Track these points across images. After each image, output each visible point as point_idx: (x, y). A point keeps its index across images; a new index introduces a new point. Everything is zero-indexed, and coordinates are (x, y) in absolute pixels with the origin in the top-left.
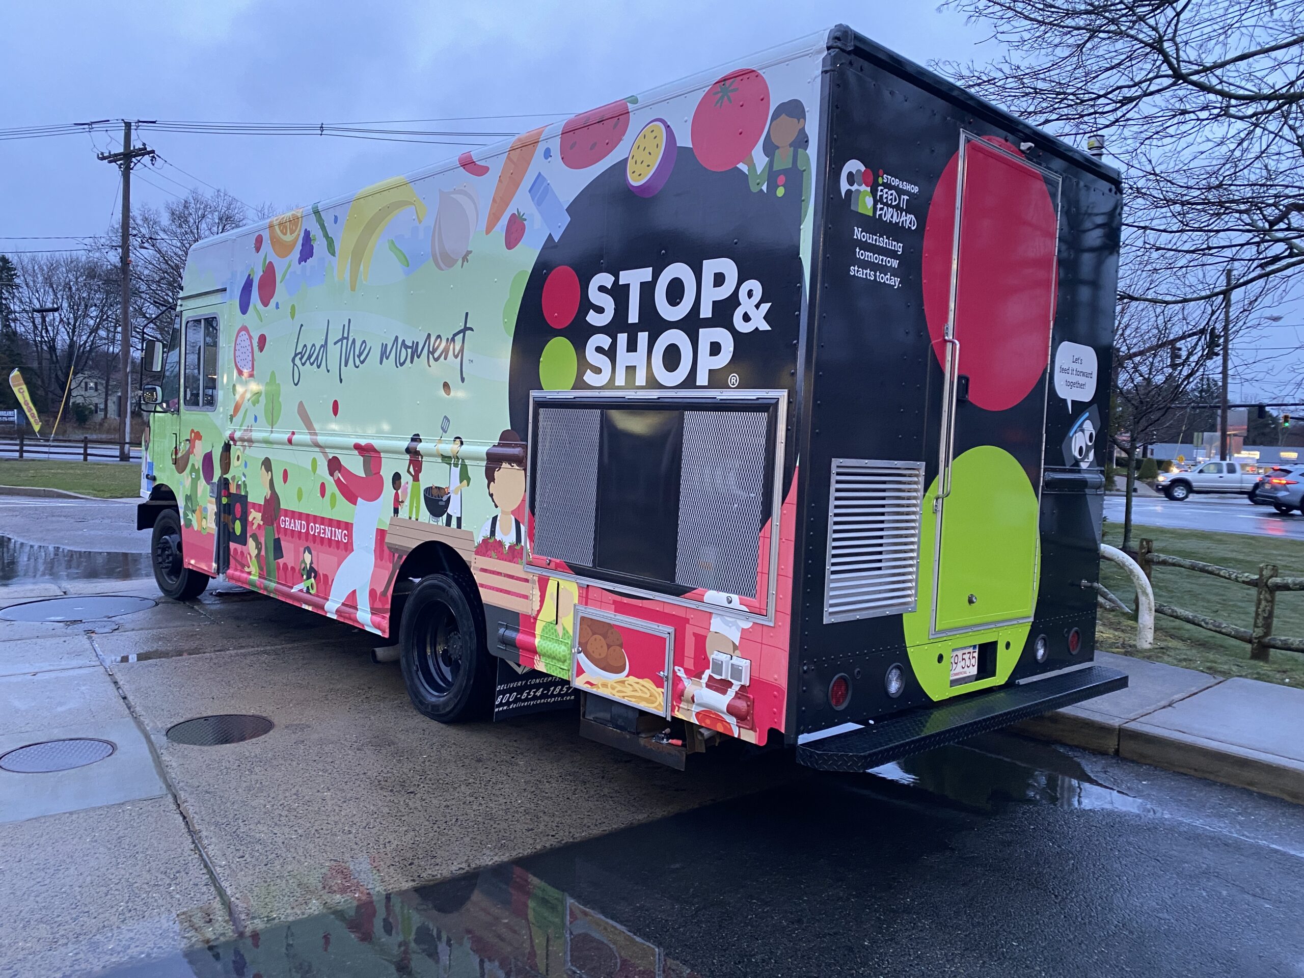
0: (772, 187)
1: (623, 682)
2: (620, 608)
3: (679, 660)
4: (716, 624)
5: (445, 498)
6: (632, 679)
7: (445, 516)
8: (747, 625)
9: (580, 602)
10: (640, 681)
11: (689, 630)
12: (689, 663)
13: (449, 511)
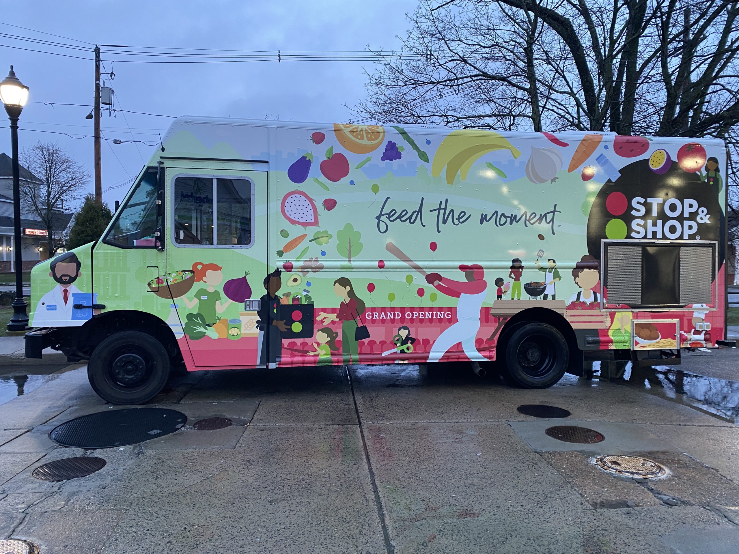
0: (709, 181)
1: (658, 342)
2: (653, 317)
3: (682, 329)
4: (695, 315)
5: (542, 287)
6: (663, 340)
7: (543, 295)
8: (707, 312)
9: (634, 318)
10: (666, 340)
11: (685, 319)
12: (686, 329)
13: (545, 293)
